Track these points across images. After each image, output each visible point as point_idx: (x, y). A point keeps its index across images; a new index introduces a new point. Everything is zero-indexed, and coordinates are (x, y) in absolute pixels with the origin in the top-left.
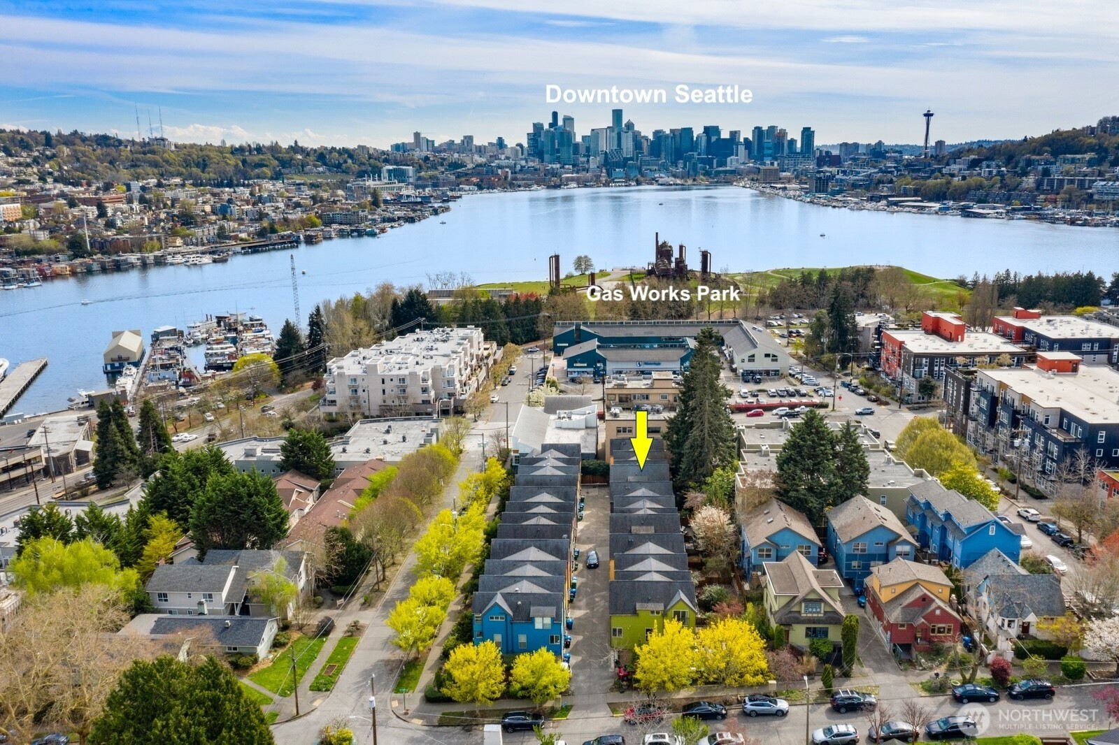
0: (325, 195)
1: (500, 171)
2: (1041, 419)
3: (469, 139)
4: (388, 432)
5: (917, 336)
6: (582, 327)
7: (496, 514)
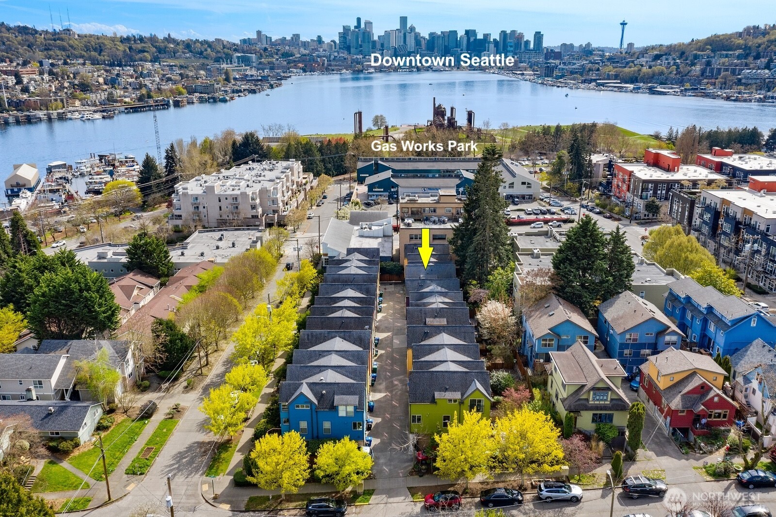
0: (191, 74)
1: (319, 59)
2: (763, 228)
3: (296, 36)
4: (221, 239)
5: (642, 168)
6: (379, 162)
7: (308, 306)
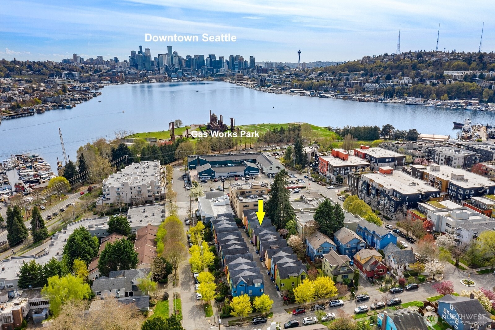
0: (35, 86)
1: (119, 74)
2: (387, 193)
3: (100, 58)
4: (144, 212)
5: (332, 158)
6: (200, 158)
